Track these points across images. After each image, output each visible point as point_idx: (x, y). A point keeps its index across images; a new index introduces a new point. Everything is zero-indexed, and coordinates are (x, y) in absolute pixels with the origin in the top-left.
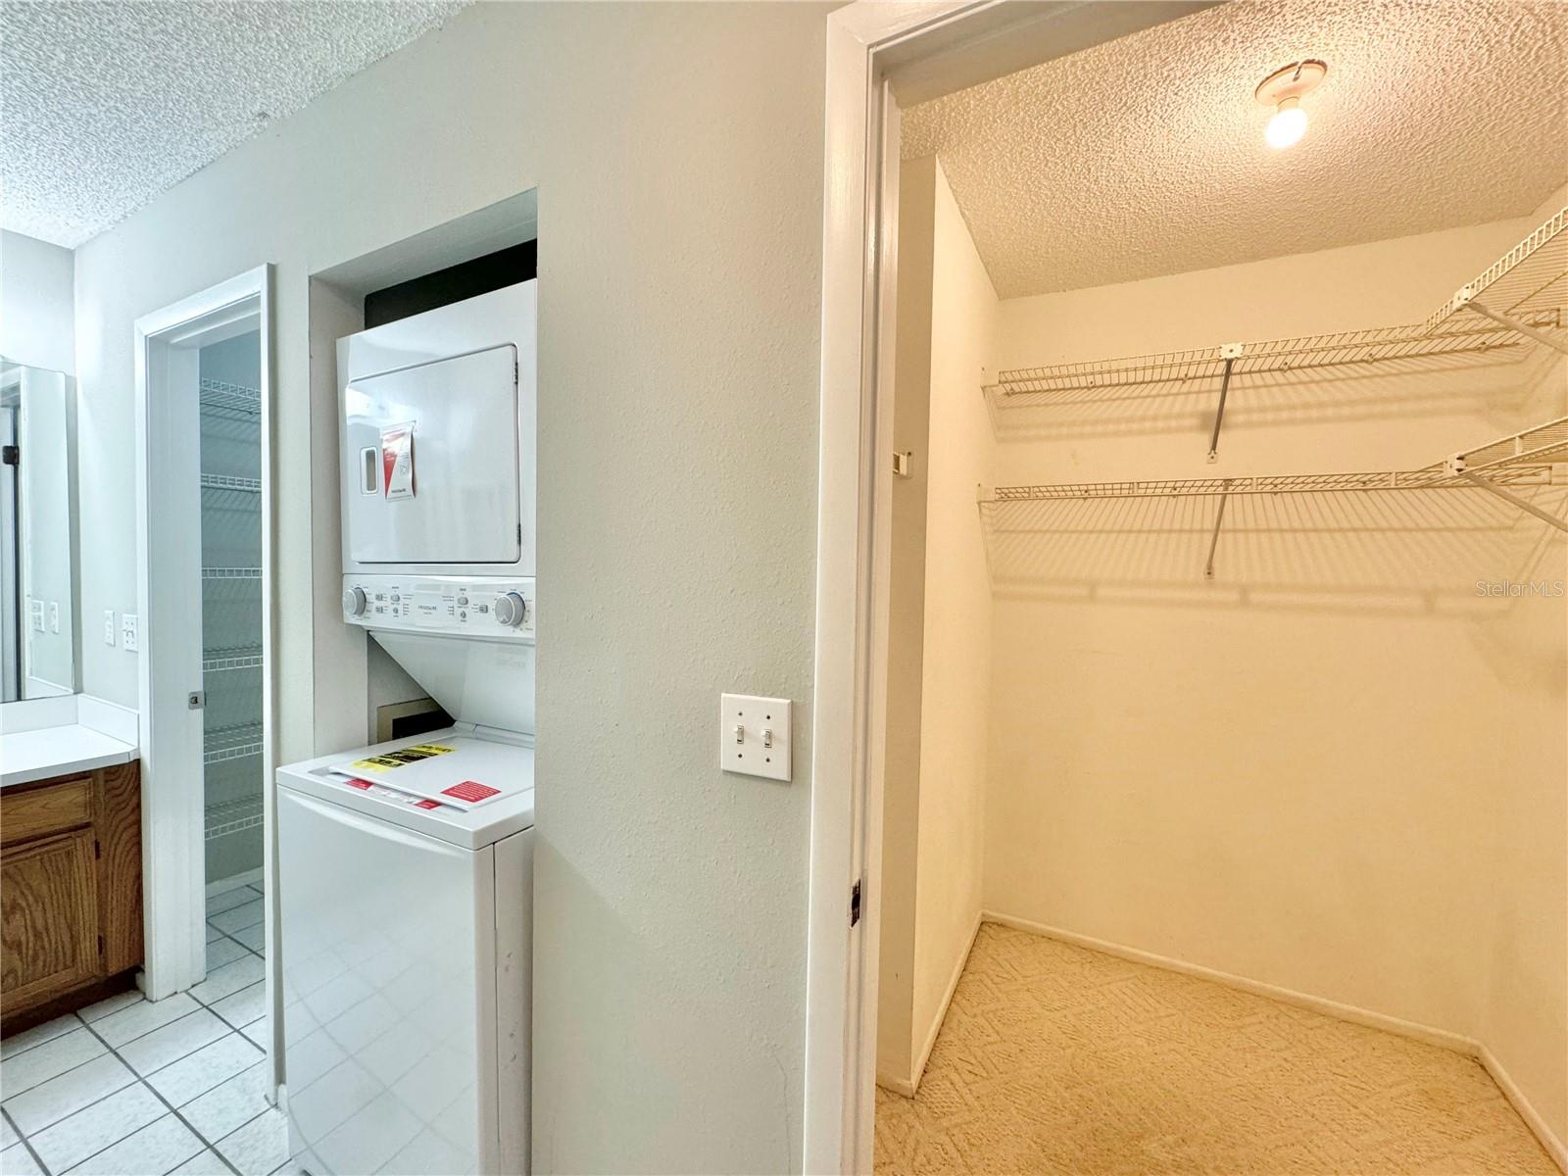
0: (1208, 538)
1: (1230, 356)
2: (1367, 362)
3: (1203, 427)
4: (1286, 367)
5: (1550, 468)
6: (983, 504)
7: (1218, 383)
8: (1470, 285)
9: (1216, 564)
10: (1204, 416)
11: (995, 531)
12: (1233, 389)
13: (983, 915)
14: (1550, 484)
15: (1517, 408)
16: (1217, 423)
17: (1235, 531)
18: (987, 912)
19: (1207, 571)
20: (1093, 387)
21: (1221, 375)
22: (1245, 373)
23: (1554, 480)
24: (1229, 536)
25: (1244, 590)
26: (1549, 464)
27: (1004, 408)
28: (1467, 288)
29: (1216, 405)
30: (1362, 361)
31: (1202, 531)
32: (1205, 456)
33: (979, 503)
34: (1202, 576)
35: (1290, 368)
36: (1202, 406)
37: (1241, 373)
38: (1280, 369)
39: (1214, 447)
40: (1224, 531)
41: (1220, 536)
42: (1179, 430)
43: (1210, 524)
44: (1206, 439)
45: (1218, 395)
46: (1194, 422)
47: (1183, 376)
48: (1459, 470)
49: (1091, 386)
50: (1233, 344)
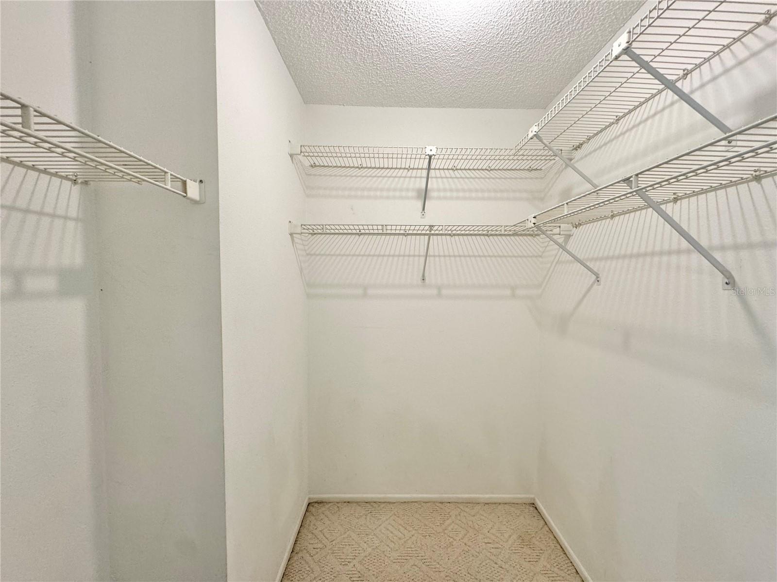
0: (422, 259)
1: (431, 153)
2: (488, 170)
3: (418, 197)
4: (455, 168)
5: (560, 227)
6: (294, 235)
7: (425, 173)
8: (537, 124)
9: (426, 275)
10: (419, 191)
11: (308, 254)
12: (432, 178)
13: (309, 499)
14: (560, 234)
15: (542, 199)
16: (424, 195)
17: (434, 256)
18: (312, 496)
19: (422, 278)
20: (361, 168)
21: (426, 169)
22: (437, 169)
23: (562, 233)
24: (432, 258)
25: (439, 288)
26: (559, 225)
27: (310, 175)
28: (536, 126)
29: (424, 186)
30: (486, 169)
31: (419, 256)
32: (420, 214)
33: (291, 234)
34: (420, 282)
35: (456, 169)
36: (417, 186)
37: (435, 169)
38: (452, 169)
39: (424, 209)
40: (430, 256)
41: (428, 258)
42: (407, 198)
43: (423, 252)
44: (419, 204)
45: (424, 180)
46: (414, 194)
47: (408, 167)
48: (534, 224)
49: (360, 166)
50: (432, 147)
